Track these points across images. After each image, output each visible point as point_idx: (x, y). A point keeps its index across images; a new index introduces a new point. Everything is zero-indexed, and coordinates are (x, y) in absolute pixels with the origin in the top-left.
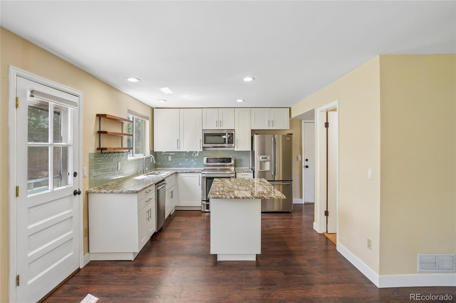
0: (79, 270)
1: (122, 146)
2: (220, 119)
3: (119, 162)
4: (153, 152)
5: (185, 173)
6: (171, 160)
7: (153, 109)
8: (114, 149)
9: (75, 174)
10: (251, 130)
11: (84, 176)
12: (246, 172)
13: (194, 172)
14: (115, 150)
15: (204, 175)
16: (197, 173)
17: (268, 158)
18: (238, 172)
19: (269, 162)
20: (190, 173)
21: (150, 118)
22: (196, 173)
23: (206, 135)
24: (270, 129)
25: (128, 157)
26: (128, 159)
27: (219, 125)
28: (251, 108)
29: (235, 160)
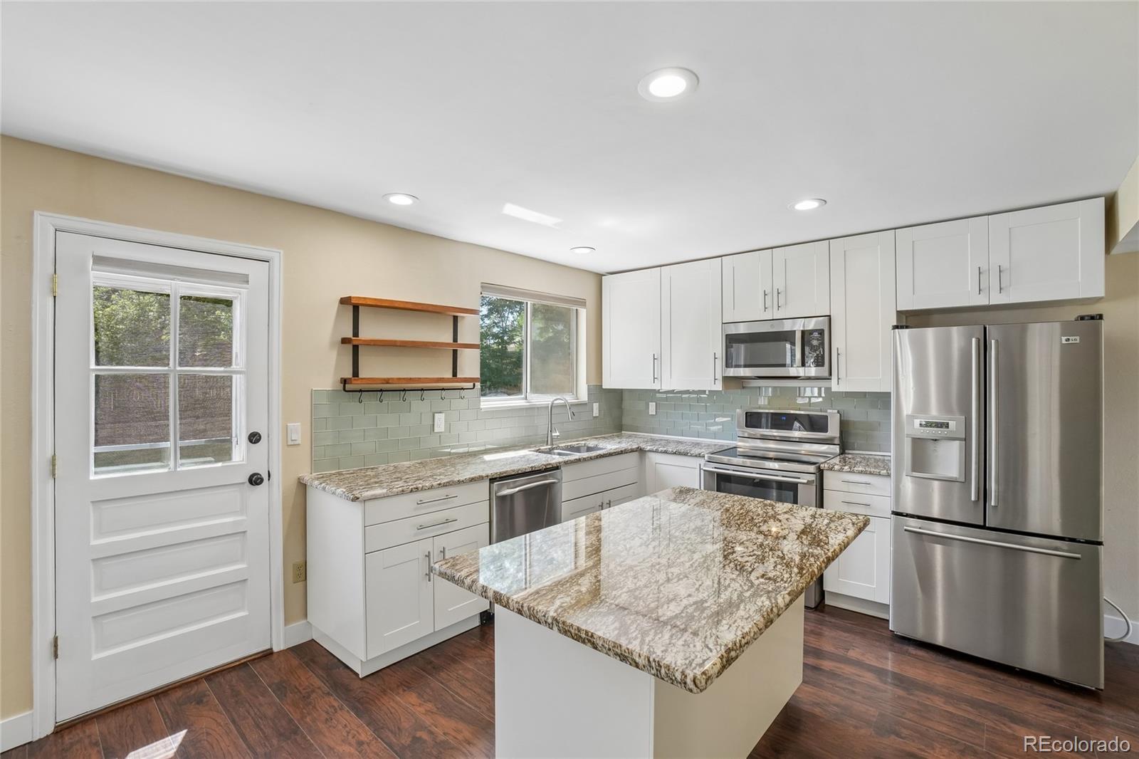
0: (268, 654)
1: (455, 374)
2: (779, 284)
3: (437, 416)
4: (598, 391)
5: (661, 452)
6: (655, 413)
7: (599, 277)
8: (387, 381)
9: (254, 438)
10: (897, 312)
11: (289, 444)
12: (861, 472)
13: (685, 454)
14: (388, 383)
15: (710, 468)
16: (696, 456)
17: (952, 424)
18: (831, 469)
19: (957, 443)
20: (675, 453)
21: (591, 302)
22: (691, 456)
23: (731, 340)
24: (986, 303)
25: (482, 403)
26: (482, 407)
27: (776, 307)
28: (895, 229)
29: (844, 425)
